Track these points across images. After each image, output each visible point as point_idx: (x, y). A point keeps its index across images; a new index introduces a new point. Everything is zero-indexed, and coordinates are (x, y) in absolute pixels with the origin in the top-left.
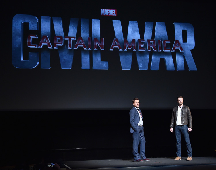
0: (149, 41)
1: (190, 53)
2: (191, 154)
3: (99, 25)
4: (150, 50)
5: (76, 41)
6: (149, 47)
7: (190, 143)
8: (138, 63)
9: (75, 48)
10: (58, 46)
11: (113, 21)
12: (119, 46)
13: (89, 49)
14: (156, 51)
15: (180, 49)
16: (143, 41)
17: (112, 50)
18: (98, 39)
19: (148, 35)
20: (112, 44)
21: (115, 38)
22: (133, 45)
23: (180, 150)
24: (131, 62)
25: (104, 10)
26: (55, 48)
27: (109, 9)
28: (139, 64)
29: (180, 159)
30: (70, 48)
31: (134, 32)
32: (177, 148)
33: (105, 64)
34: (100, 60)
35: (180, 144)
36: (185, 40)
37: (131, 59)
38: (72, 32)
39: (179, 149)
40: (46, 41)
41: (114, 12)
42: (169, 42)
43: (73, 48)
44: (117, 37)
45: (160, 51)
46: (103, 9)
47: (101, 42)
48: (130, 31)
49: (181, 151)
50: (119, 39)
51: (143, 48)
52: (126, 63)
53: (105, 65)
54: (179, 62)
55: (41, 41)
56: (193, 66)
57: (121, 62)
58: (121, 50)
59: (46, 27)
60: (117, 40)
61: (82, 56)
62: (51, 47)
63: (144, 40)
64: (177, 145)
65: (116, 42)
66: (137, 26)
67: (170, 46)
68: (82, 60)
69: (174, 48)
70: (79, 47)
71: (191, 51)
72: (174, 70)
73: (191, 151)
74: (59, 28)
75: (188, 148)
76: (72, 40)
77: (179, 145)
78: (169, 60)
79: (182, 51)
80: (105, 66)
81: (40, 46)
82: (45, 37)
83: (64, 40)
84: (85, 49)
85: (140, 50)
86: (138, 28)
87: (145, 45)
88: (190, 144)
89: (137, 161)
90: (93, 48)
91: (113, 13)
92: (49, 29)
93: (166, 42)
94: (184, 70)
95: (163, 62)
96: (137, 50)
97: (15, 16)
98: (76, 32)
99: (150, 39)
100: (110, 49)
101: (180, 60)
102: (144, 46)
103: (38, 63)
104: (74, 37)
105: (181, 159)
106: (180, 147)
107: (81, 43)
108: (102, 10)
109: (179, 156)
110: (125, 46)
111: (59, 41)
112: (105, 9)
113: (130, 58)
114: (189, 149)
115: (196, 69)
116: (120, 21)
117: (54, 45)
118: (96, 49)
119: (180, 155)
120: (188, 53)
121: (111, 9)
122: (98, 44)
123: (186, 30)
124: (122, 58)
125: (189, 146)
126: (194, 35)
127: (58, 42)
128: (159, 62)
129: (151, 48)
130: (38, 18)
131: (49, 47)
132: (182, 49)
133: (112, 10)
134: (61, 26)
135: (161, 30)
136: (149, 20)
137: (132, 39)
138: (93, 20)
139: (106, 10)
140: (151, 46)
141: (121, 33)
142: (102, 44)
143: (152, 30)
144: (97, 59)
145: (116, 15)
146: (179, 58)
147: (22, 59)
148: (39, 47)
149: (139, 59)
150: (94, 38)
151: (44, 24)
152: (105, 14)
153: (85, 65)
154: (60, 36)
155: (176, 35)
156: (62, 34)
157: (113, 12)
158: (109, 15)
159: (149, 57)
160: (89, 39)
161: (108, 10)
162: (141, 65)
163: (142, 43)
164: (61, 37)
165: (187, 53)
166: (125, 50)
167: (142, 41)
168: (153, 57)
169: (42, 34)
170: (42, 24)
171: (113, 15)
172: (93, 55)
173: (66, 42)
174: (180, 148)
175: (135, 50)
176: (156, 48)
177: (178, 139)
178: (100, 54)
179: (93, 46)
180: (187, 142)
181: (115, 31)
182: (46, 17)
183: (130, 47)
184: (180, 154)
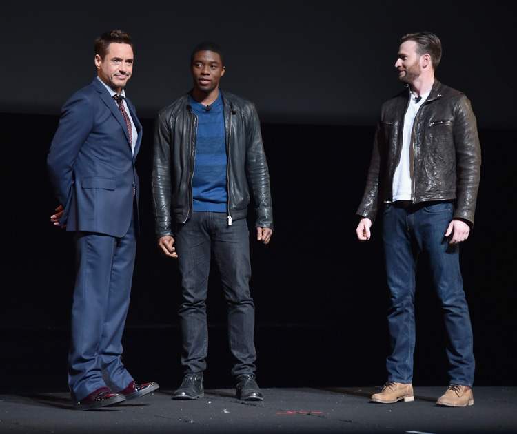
2: (470, 369)
7: (465, 307)
23: (406, 345)
29: (407, 395)
32: (392, 334)
35: (411, 311)
39: (401, 340)
49: (412, 352)
64: (392, 320)
73: (467, 351)
75: (452, 335)
77: (405, 316)
88: (467, 316)
105: (410, 399)
106: (406, 328)
109: (401, 379)
114: (456, 343)
119: (408, 375)
125: (460, 326)
174: (412, 338)
177: (401, 285)
180: (447, 303)
184: (405, 367)
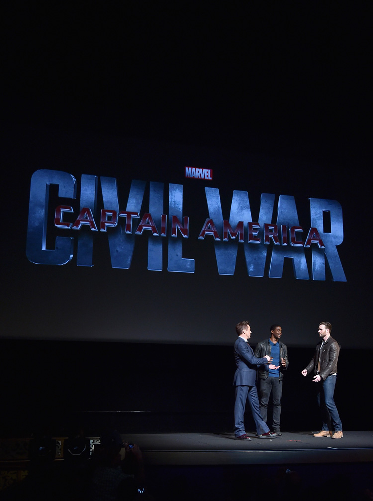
0: (266, 226)
1: (336, 251)
3: (182, 194)
4: (267, 243)
5: (139, 220)
6: (267, 237)
8: (248, 264)
9: (138, 233)
10: (108, 228)
11: (206, 188)
12: (215, 233)
13: (163, 235)
14: (278, 244)
15: (319, 242)
16: (257, 227)
17: (202, 238)
18: (178, 218)
19: (264, 216)
20: (203, 229)
21: (209, 218)
22: (239, 232)
24: (234, 261)
25: (190, 169)
26: (102, 230)
27: (200, 168)
28: (248, 266)
30: (128, 232)
31: (242, 210)
33: (189, 263)
34: (181, 254)
36: (327, 229)
37: (235, 256)
38: (133, 205)
40: (87, 218)
41: (208, 172)
42: (301, 231)
43: (134, 231)
44: (211, 216)
45: (286, 244)
46: (189, 166)
47: (183, 223)
48: (234, 206)
50: (215, 221)
51: (255, 238)
52: (225, 264)
53: (188, 265)
54: (317, 265)
55: (79, 217)
56: (339, 274)
57: (218, 261)
58: (217, 239)
59: (88, 193)
60: (211, 222)
61: (150, 246)
62: (95, 228)
63: (258, 225)
65: (210, 224)
66: (247, 199)
67: (302, 237)
68: (149, 255)
69: (309, 241)
70: (144, 230)
71: (337, 247)
72: (308, 279)
74: (110, 195)
76: (133, 218)
78: (301, 262)
79: (323, 247)
80: (189, 267)
81: (77, 227)
82: (86, 210)
83: (119, 216)
84: (155, 234)
85: (251, 241)
86: (248, 204)
87: (261, 234)
89: (240, 438)
90: (169, 234)
91: (206, 174)
92: (94, 197)
93: (296, 230)
94: (325, 279)
95: (289, 265)
96: (246, 241)
97: (36, 172)
98: (141, 204)
99: (270, 222)
100: (198, 236)
101: (318, 261)
102: (258, 235)
103: (71, 256)
104: (136, 214)
107: (148, 223)
108: (187, 168)
110: (226, 234)
111: (110, 218)
112: (192, 167)
113: (233, 253)
115: (344, 280)
116: (218, 190)
117: (101, 225)
118: (174, 236)
120: (333, 251)
121: (203, 167)
122: (179, 227)
123: (329, 212)
124: (220, 255)
126: (341, 220)
127: (108, 220)
128: (283, 263)
129: (271, 238)
130: (75, 178)
131: (93, 229)
132: (322, 244)
133: (204, 170)
134: (116, 193)
135: (286, 209)
136: (268, 191)
137: (238, 222)
138: (171, 185)
139: (194, 169)
140: (271, 236)
141: (219, 210)
142: (185, 228)
143: (272, 208)
144: (175, 252)
145: (211, 178)
146: (317, 259)
147: (44, 248)
148: (75, 228)
149: (248, 257)
150: (171, 217)
151: (84, 187)
152: (193, 175)
153: (154, 262)
154: (113, 210)
155: (313, 219)
156: (116, 206)
157: (206, 172)
158: (200, 177)
159: (266, 255)
160: (163, 217)
161: (197, 169)
162: (252, 267)
163: (255, 230)
164: (115, 213)
165: (330, 251)
166: (226, 240)
167: (254, 226)
168: (273, 255)
169: (81, 205)
170: (81, 188)
171: (206, 178)
172: (169, 246)
173: (122, 220)
175: (242, 241)
176: (278, 239)
178: (181, 245)
179: (170, 231)
181: (209, 206)
182: (89, 176)
183: (233, 235)
